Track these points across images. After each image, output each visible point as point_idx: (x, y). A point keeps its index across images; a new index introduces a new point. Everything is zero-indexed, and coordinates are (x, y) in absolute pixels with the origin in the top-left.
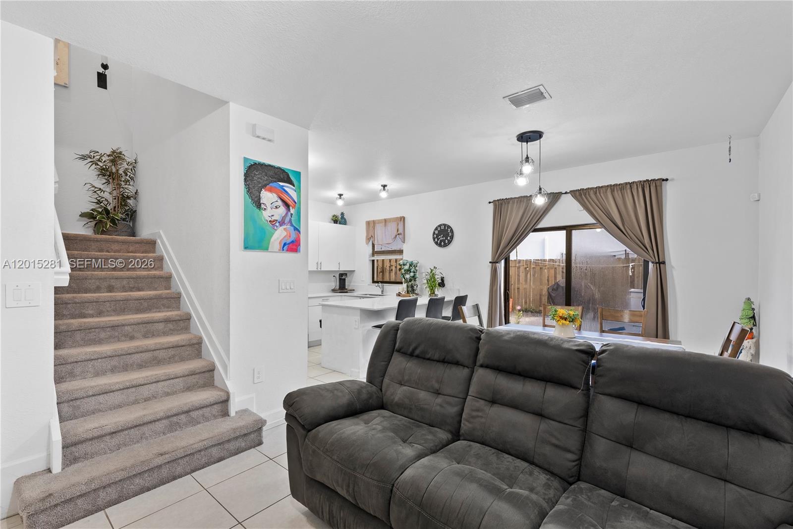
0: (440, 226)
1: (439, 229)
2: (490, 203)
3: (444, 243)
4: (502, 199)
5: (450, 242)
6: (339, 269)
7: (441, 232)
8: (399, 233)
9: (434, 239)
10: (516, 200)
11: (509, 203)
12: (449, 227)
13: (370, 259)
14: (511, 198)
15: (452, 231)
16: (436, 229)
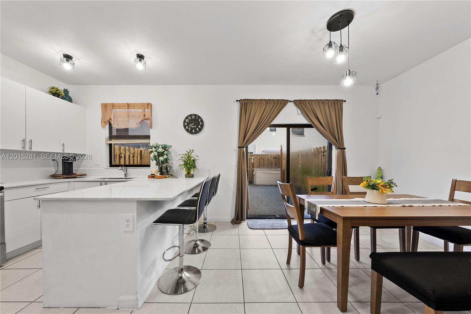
0: (191, 115)
1: (190, 118)
2: (237, 101)
3: (196, 130)
4: (248, 99)
5: (200, 130)
6: (63, 150)
7: (191, 121)
8: (145, 118)
9: (185, 127)
10: (258, 101)
11: (252, 103)
12: (199, 117)
13: (106, 143)
14: (254, 100)
15: (202, 121)
16: (187, 118)
